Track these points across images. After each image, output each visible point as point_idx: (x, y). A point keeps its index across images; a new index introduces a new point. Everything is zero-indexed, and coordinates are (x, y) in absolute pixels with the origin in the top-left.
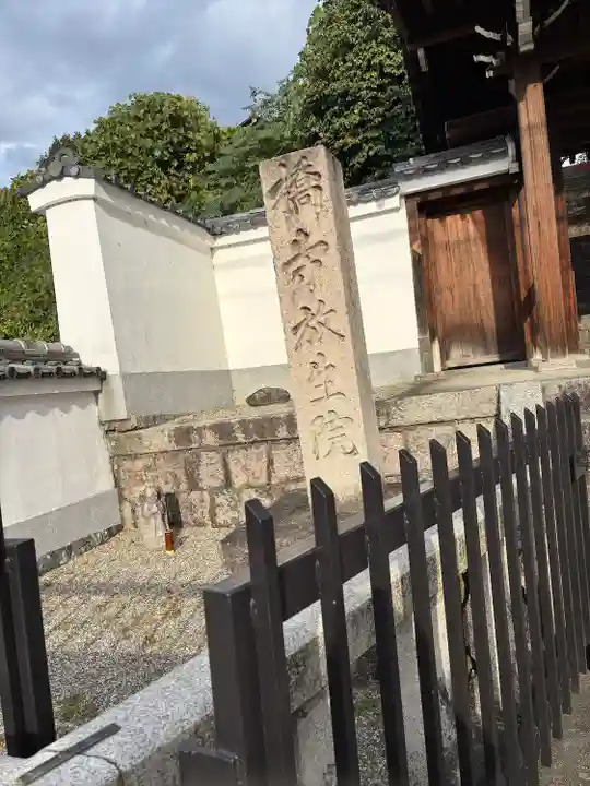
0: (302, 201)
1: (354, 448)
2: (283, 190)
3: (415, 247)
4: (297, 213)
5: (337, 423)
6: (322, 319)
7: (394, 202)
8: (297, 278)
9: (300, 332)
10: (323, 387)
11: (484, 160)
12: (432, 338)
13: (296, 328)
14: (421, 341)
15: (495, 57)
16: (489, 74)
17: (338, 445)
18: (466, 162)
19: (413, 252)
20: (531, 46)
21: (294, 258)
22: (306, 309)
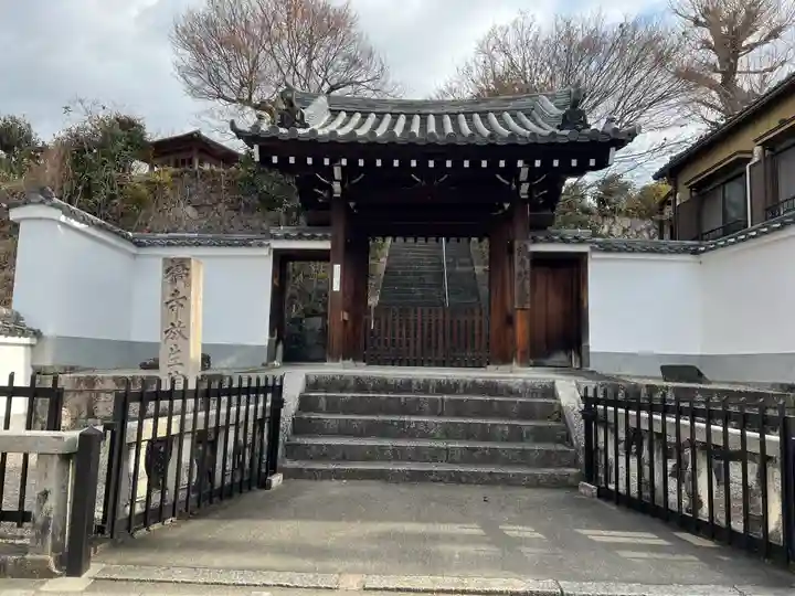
2: (171, 271)
3: (276, 283)
5: (178, 377)
6: (179, 329)
7: (265, 252)
8: (171, 310)
9: (168, 333)
10: (174, 360)
11: (324, 238)
12: (277, 343)
13: (166, 332)
14: (270, 341)
15: (325, 193)
16: (321, 200)
19: (274, 287)
20: (339, 195)
21: (171, 301)
22: (172, 324)
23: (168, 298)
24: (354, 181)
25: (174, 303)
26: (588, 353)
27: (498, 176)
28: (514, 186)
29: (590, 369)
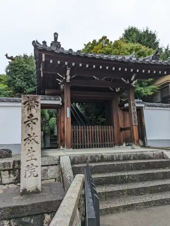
0: (33, 107)
1: (37, 175)
2: (27, 103)
4: (31, 110)
5: (34, 167)
6: (33, 138)
8: (28, 126)
9: (26, 141)
10: (30, 157)
11: (55, 100)
13: (25, 140)
15: (61, 81)
16: (59, 83)
17: (32, 174)
18: (50, 100)
20: (69, 81)
21: (28, 121)
22: (29, 135)
23: (26, 119)
24: (73, 77)
25: (30, 122)
26: (147, 140)
27: (122, 79)
28: (128, 82)
29: (148, 145)
